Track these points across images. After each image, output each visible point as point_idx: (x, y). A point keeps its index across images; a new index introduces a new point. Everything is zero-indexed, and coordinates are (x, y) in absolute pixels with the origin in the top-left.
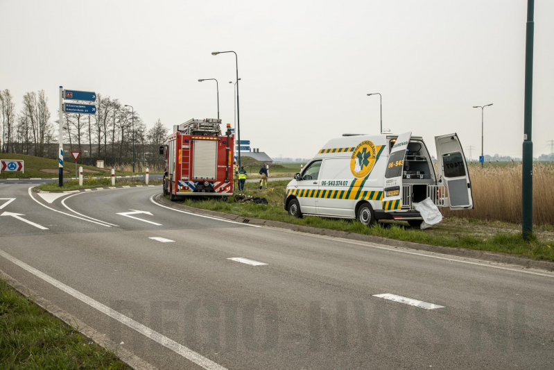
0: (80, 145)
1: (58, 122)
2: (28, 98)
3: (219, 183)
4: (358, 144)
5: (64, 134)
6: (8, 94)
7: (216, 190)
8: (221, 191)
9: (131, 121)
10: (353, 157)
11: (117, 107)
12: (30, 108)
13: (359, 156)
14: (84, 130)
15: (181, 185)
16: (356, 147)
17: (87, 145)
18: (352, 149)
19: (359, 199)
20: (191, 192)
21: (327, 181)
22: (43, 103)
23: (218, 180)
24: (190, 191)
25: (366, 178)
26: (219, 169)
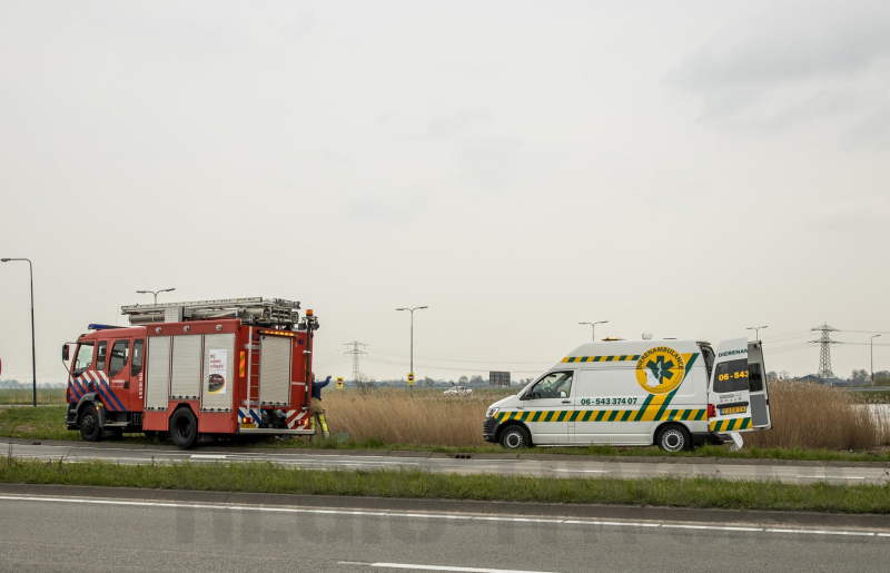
3: (293, 412)
4: (646, 351)
7: (291, 424)
8: (296, 425)
10: (639, 368)
13: (651, 365)
15: (243, 416)
16: (642, 354)
18: (635, 358)
19: (664, 419)
20: (255, 429)
21: (593, 398)
23: (292, 408)
24: (254, 426)
25: (674, 393)
26: (294, 388)
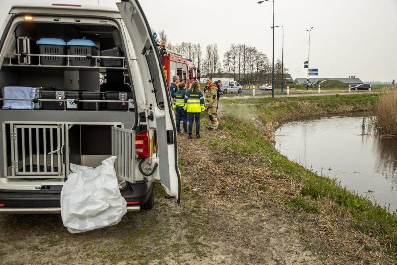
0: (234, 74)
1: (223, 61)
2: (209, 48)
5: (226, 68)
6: (199, 47)
9: (263, 59)
11: (255, 51)
12: (209, 54)
14: (236, 65)
17: (238, 74)
22: (215, 50)
